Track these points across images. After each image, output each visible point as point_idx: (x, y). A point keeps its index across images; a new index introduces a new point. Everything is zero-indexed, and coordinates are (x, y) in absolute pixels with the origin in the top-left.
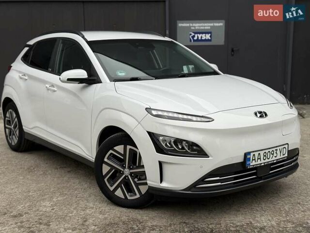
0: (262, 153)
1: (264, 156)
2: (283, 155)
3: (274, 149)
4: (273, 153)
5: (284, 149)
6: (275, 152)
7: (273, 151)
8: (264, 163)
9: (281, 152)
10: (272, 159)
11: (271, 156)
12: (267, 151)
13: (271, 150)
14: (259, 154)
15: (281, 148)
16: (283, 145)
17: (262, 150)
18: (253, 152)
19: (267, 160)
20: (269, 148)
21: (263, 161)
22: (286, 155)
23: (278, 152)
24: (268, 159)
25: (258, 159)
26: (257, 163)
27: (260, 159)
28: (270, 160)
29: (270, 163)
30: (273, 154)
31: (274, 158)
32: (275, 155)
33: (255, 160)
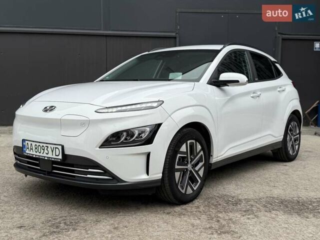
0: (34, 144)
1: (36, 148)
2: (56, 155)
3: (45, 145)
4: (43, 148)
5: (57, 149)
6: (46, 148)
7: (43, 146)
8: (36, 155)
9: (52, 151)
10: (43, 154)
11: (42, 151)
12: (38, 144)
13: (41, 145)
14: (31, 144)
15: (52, 146)
16: (55, 144)
17: (33, 141)
18: (27, 140)
19: (38, 154)
20: (40, 142)
21: (34, 153)
22: (60, 157)
23: (49, 149)
24: (40, 153)
25: (31, 149)
26: (30, 153)
27: (32, 149)
28: (41, 154)
29: (41, 157)
30: (44, 150)
31: (45, 155)
32: (46, 152)
33: (28, 148)
